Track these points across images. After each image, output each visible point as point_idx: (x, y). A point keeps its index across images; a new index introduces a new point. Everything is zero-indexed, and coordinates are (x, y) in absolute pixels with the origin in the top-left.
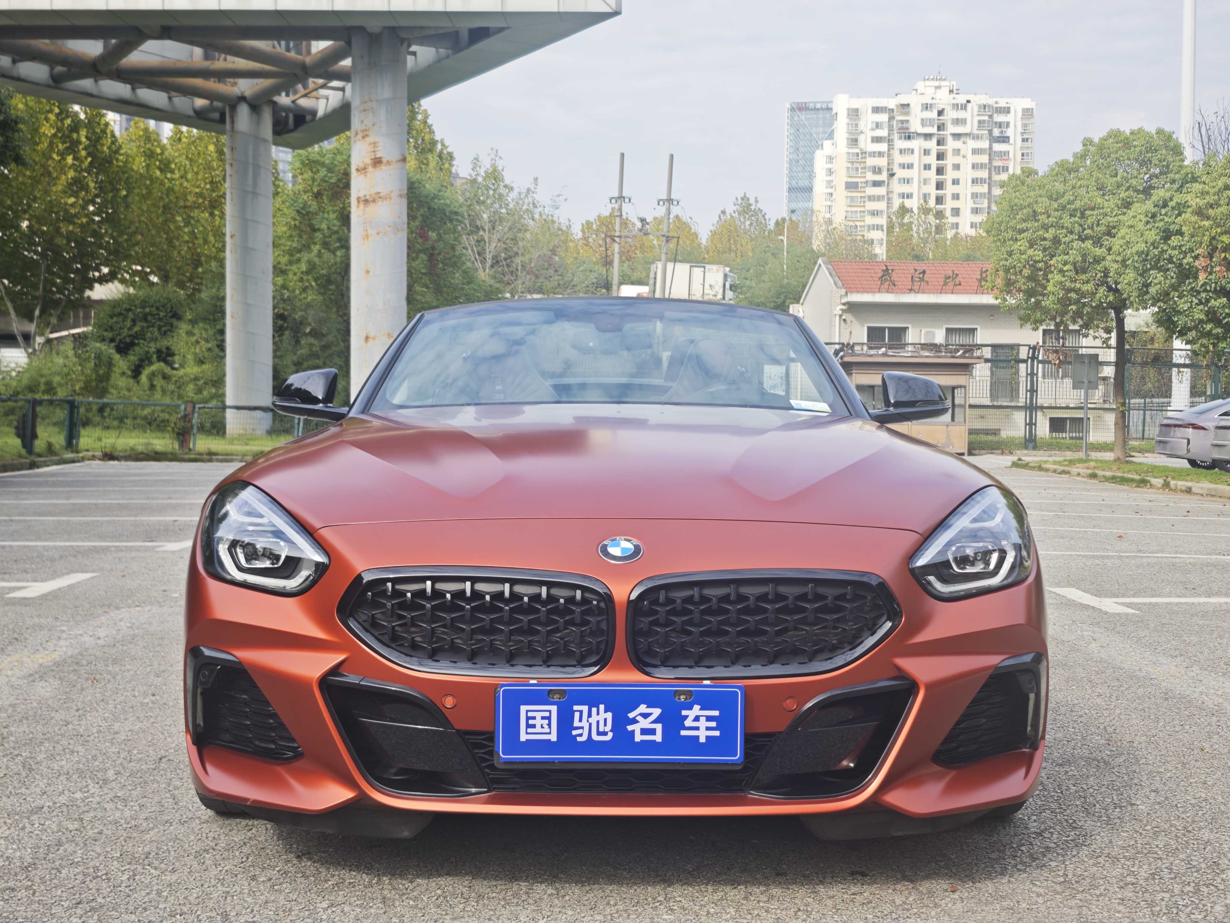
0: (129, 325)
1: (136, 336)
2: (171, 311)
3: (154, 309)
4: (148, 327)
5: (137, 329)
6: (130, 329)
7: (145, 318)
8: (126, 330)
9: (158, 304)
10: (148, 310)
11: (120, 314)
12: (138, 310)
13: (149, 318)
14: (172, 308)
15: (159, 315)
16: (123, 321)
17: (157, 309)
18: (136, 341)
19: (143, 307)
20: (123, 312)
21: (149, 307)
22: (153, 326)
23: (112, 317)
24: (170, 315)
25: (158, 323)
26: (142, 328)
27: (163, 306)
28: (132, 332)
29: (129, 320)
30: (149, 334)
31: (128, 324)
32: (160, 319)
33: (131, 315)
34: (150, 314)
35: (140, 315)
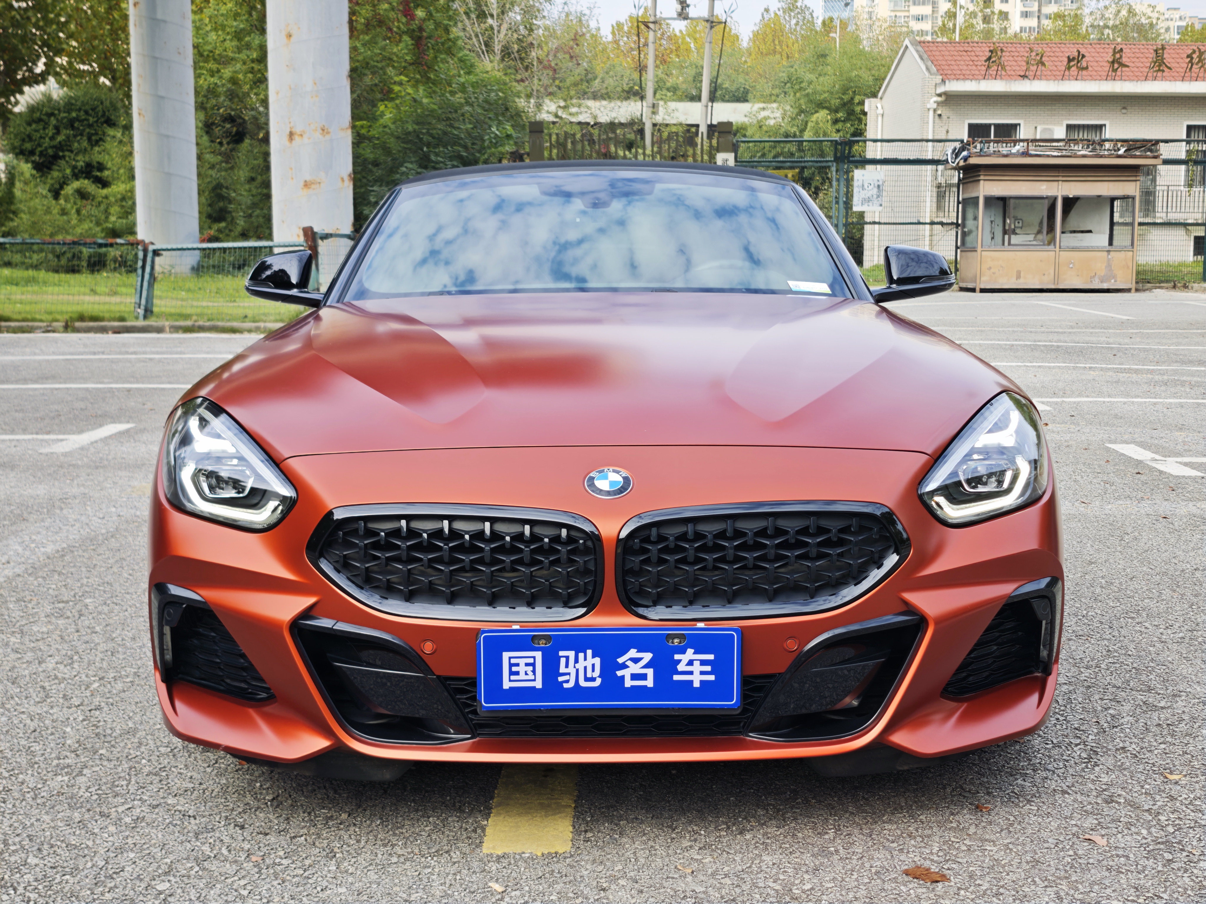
0: (50, 134)
1: (60, 147)
2: (103, 115)
3: (82, 113)
4: (75, 136)
5: (60, 138)
6: (52, 138)
7: (71, 124)
8: (47, 139)
9: (87, 107)
10: (74, 114)
11: (40, 120)
12: (63, 115)
13: (76, 124)
14: (104, 112)
15: (88, 120)
16: (44, 129)
17: (86, 112)
18: (61, 154)
19: (69, 112)
20: (44, 117)
21: (76, 110)
22: (81, 135)
23: (29, 124)
24: (103, 120)
25: (88, 130)
26: (68, 137)
27: (93, 110)
28: (55, 143)
29: (51, 127)
30: (76, 145)
31: (50, 132)
32: (90, 126)
33: (53, 121)
34: (77, 119)
35: (65, 121)
